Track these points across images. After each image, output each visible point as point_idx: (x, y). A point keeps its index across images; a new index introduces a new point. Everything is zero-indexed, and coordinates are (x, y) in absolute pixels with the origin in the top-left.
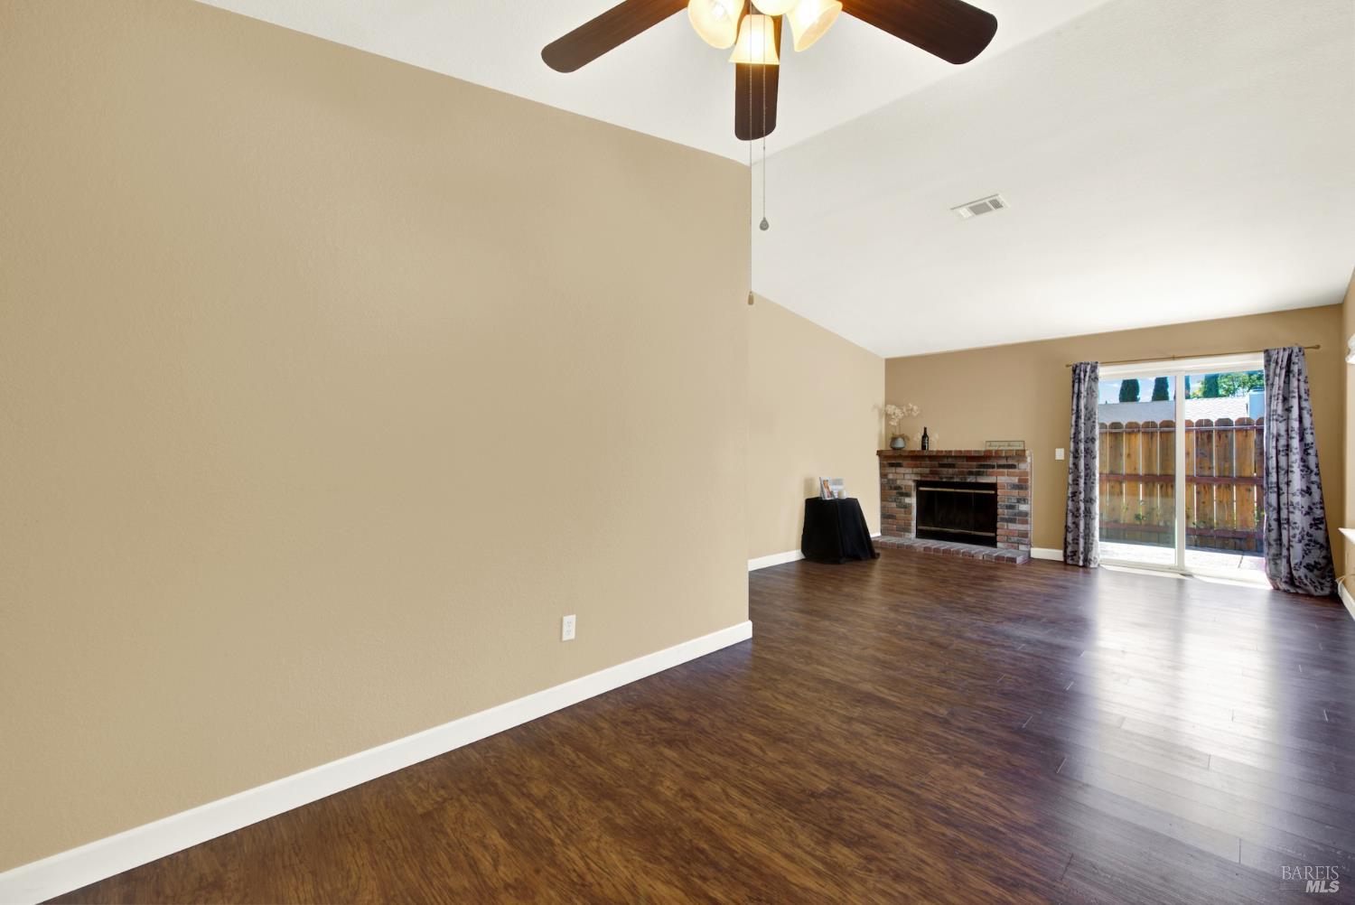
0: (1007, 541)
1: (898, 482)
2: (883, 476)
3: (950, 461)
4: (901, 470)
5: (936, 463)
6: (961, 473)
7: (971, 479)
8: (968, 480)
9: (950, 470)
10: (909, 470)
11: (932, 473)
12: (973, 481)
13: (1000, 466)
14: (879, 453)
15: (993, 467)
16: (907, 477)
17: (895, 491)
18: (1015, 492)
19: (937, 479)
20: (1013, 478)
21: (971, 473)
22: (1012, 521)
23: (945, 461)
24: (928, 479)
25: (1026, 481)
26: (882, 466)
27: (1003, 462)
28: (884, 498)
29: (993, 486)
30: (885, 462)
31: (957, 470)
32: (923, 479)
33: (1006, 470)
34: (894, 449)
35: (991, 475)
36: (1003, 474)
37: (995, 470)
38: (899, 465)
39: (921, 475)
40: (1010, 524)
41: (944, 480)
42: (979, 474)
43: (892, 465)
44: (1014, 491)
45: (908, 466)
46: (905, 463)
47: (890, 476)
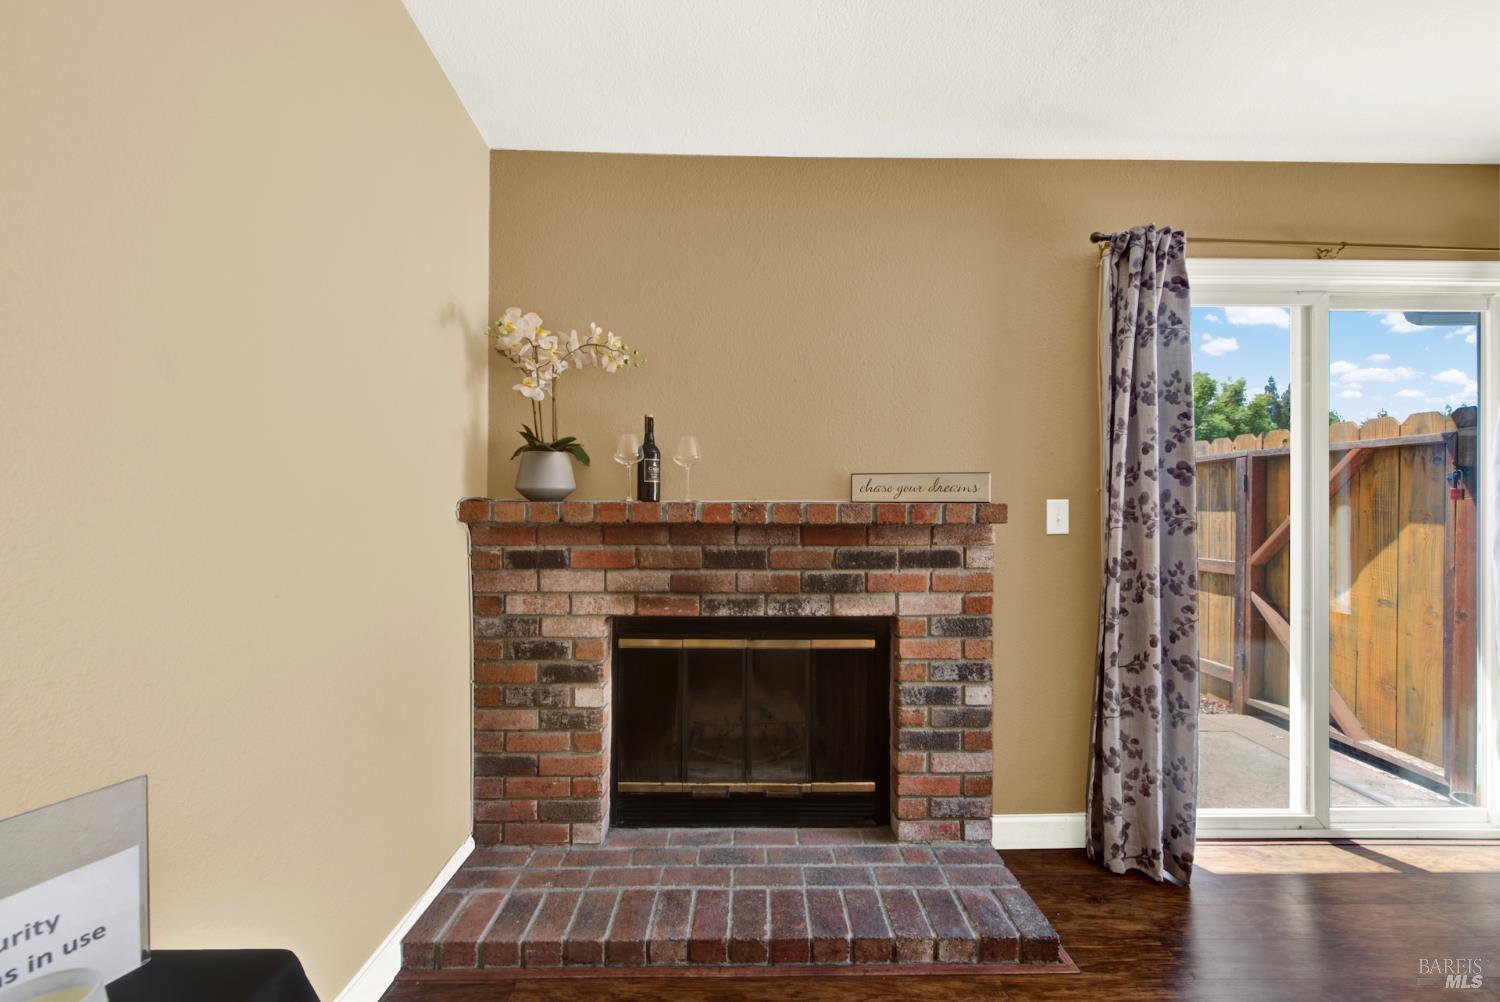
0: (930, 816)
1: (549, 628)
2: (485, 604)
3: (746, 542)
4: (559, 580)
5: (696, 550)
6: (783, 586)
7: (815, 607)
8: (806, 611)
9: (747, 577)
10: (592, 580)
11: (679, 587)
12: (823, 612)
13: (911, 560)
14: (471, 512)
15: (887, 562)
16: (584, 605)
17: (534, 665)
18: (954, 645)
19: (695, 609)
20: (946, 598)
21: (816, 586)
22: (945, 743)
23: (730, 545)
24: (667, 611)
25: (986, 605)
26: (481, 565)
27: (920, 544)
28: (488, 694)
29: (884, 629)
30: (495, 551)
31: (769, 573)
32: (644, 612)
33: (925, 573)
34: (533, 496)
35: (880, 589)
36: (915, 587)
37: (895, 572)
38: (555, 561)
39: (638, 596)
40: (937, 756)
41: (723, 612)
42: (841, 587)
43: (522, 561)
44: (950, 641)
45: (591, 564)
46: (576, 551)
47: (517, 606)
